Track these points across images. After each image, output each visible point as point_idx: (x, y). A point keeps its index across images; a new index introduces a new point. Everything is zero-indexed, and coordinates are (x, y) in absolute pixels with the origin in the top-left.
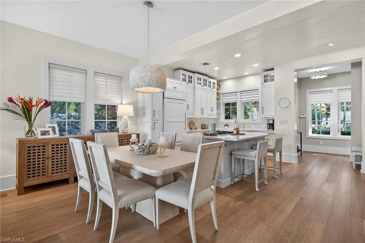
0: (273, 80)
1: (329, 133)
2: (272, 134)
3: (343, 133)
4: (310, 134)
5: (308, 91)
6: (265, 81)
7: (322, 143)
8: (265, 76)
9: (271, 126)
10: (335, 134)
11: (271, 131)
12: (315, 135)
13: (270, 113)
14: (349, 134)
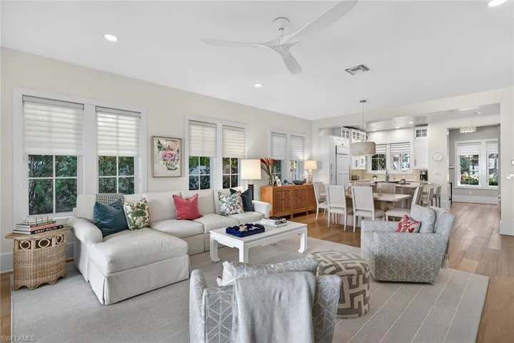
0: (425, 135)
1: (477, 183)
2: (426, 184)
3: (492, 184)
4: (459, 184)
5: (456, 143)
6: (417, 136)
7: (470, 193)
8: (417, 131)
9: (424, 177)
10: (483, 184)
11: (424, 181)
12: (464, 185)
13: (424, 165)
14: (496, 184)
